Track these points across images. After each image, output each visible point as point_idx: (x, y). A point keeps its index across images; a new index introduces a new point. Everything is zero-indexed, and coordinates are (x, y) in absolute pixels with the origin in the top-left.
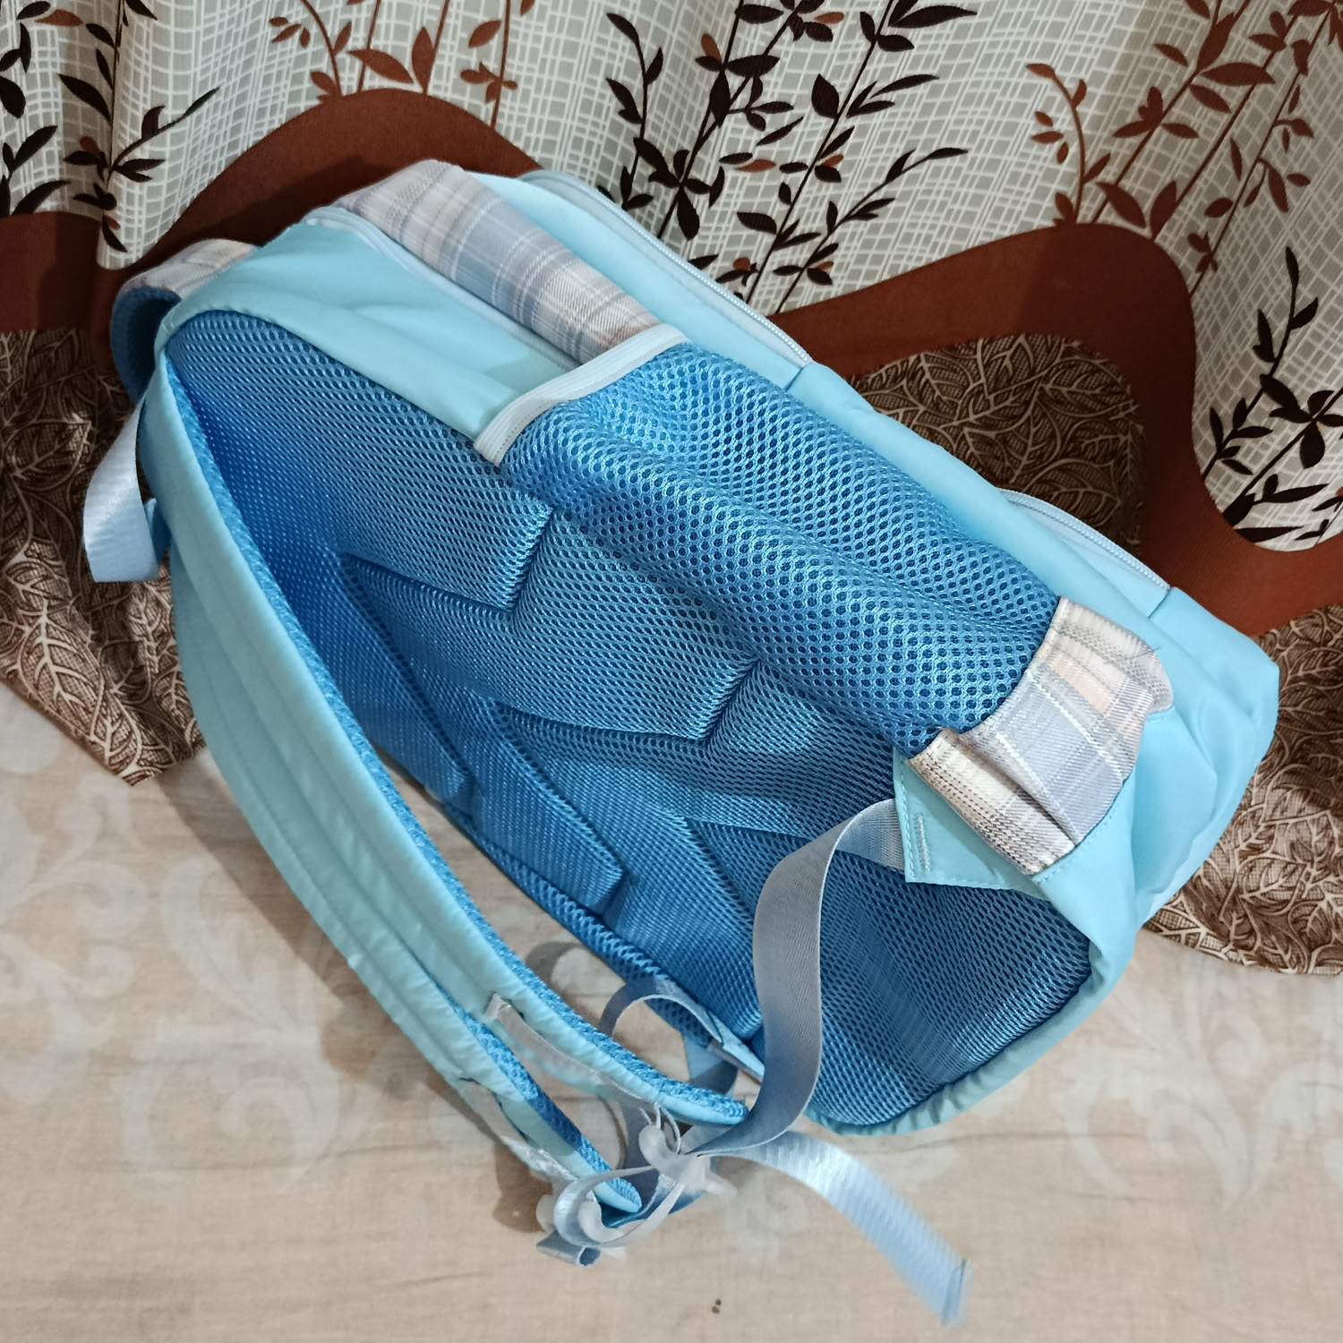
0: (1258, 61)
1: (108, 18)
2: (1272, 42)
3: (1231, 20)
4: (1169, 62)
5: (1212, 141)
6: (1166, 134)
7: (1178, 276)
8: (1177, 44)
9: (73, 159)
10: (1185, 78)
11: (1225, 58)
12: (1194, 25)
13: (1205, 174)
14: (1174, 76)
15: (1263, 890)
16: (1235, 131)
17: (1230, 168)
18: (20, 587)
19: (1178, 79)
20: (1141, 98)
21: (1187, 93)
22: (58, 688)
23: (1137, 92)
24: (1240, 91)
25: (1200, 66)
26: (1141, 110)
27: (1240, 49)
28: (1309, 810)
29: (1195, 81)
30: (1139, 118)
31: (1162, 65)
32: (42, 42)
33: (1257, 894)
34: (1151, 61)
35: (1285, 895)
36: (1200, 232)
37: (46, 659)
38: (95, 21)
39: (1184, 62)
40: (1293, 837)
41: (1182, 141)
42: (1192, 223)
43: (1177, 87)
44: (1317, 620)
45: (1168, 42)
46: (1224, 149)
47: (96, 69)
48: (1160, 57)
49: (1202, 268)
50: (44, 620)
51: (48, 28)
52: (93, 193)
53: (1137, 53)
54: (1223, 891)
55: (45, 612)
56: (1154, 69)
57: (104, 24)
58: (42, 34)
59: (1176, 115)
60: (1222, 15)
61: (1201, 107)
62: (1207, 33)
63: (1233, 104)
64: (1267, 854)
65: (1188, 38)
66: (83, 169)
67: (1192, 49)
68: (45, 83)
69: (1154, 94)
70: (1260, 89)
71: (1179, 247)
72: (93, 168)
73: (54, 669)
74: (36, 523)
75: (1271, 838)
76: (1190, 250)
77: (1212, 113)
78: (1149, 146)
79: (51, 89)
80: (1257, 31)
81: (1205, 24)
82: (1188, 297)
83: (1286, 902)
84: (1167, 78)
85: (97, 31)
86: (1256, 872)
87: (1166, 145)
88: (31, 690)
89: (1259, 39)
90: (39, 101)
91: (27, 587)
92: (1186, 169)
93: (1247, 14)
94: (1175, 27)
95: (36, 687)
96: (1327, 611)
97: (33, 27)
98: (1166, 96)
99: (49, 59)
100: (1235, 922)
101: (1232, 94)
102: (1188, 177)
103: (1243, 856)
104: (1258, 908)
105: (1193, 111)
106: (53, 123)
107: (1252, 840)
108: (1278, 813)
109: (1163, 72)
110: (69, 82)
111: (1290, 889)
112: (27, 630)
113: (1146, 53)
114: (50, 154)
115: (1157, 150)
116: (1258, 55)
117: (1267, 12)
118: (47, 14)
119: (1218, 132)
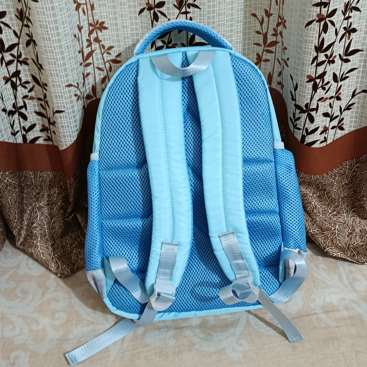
0: (275, 40)
1: (41, 95)
2: (275, 35)
3: (266, 33)
4: (258, 47)
5: (273, 60)
6: (264, 63)
7: (278, 92)
8: (258, 42)
9: (42, 131)
10: (263, 49)
11: (269, 42)
12: (260, 37)
13: (275, 68)
14: (260, 49)
15: (356, 243)
16: (276, 56)
17: (279, 65)
18: (34, 232)
19: (261, 50)
20: (256, 56)
21: (264, 52)
22: (42, 256)
23: (254, 55)
24: (274, 47)
25: (265, 44)
26: (257, 59)
27: (271, 39)
28: (362, 221)
29: (265, 49)
30: (257, 61)
31: (257, 48)
32: (29, 104)
33: (355, 245)
34: (254, 48)
35: (363, 243)
36: (279, 81)
37: (39, 249)
38: (38, 97)
39: (261, 46)
40: (360, 229)
41: (267, 63)
42: (277, 80)
43: (262, 51)
44: (340, 168)
45: (256, 42)
46: (276, 61)
47: (41, 108)
48: (256, 46)
49: (282, 89)
50: (39, 239)
51: (30, 101)
52: (47, 138)
53: (250, 47)
54: (345, 246)
55: (39, 238)
56: (255, 49)
57: (40, 97)
58: (28, 103)
59: (264, 58)
60: (264, 33)
61: (268, 54)
62: (263, 38)
63: (274, 51)
64: (354, 234)
65: (259, 40)
66: (44, 133)
67: (261, 42)
68: (31, 114)
69: (258, 54)
70: (277, 45)
71: (277, 87)
72: (46, 132)
73: (41, 251)
74: (40, 217)
75: (354, 230)
76: (279, 86)
77: (271, 54)
78: (261, 66)
79: (33, 115)
80: (272, 33)
81: (262, 36)
82: (282, 96)
83: (363, 245)
84: (259, 50)
85: (39, 99)
86: (353, 239)
87: (265, 65)
88: (36, 257)
89: (273, 35)
90: (31, 118)
91: (36, 232)
92: (271, 69)
93: (269, 31)
94: (256, 39)
95: (37, 256)
96: (341, 165)
97: (26, 101)
98: (260, 54)
99: (31, 108)
100: (349, 254)
101: (273, 49)
102: (272, 70)
103: (348, 236)
104: (355, 248)
105: (267, 55)
106: (35, 123)
107: (349, 231)
108: (354, 224)
109: (258, 49)
110: (36, 113)
111: (363, 242)
112: (35, 242)
113: (252, 46)
114: (36, 130)
115: (263, 66)
116: (274, 39)
117: (272, 29)
118: (29, 98)
119: (274, 58)
